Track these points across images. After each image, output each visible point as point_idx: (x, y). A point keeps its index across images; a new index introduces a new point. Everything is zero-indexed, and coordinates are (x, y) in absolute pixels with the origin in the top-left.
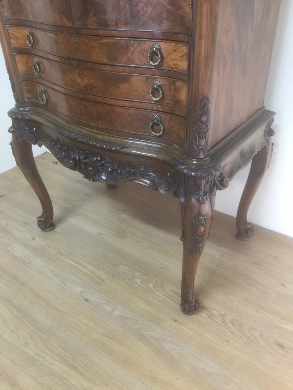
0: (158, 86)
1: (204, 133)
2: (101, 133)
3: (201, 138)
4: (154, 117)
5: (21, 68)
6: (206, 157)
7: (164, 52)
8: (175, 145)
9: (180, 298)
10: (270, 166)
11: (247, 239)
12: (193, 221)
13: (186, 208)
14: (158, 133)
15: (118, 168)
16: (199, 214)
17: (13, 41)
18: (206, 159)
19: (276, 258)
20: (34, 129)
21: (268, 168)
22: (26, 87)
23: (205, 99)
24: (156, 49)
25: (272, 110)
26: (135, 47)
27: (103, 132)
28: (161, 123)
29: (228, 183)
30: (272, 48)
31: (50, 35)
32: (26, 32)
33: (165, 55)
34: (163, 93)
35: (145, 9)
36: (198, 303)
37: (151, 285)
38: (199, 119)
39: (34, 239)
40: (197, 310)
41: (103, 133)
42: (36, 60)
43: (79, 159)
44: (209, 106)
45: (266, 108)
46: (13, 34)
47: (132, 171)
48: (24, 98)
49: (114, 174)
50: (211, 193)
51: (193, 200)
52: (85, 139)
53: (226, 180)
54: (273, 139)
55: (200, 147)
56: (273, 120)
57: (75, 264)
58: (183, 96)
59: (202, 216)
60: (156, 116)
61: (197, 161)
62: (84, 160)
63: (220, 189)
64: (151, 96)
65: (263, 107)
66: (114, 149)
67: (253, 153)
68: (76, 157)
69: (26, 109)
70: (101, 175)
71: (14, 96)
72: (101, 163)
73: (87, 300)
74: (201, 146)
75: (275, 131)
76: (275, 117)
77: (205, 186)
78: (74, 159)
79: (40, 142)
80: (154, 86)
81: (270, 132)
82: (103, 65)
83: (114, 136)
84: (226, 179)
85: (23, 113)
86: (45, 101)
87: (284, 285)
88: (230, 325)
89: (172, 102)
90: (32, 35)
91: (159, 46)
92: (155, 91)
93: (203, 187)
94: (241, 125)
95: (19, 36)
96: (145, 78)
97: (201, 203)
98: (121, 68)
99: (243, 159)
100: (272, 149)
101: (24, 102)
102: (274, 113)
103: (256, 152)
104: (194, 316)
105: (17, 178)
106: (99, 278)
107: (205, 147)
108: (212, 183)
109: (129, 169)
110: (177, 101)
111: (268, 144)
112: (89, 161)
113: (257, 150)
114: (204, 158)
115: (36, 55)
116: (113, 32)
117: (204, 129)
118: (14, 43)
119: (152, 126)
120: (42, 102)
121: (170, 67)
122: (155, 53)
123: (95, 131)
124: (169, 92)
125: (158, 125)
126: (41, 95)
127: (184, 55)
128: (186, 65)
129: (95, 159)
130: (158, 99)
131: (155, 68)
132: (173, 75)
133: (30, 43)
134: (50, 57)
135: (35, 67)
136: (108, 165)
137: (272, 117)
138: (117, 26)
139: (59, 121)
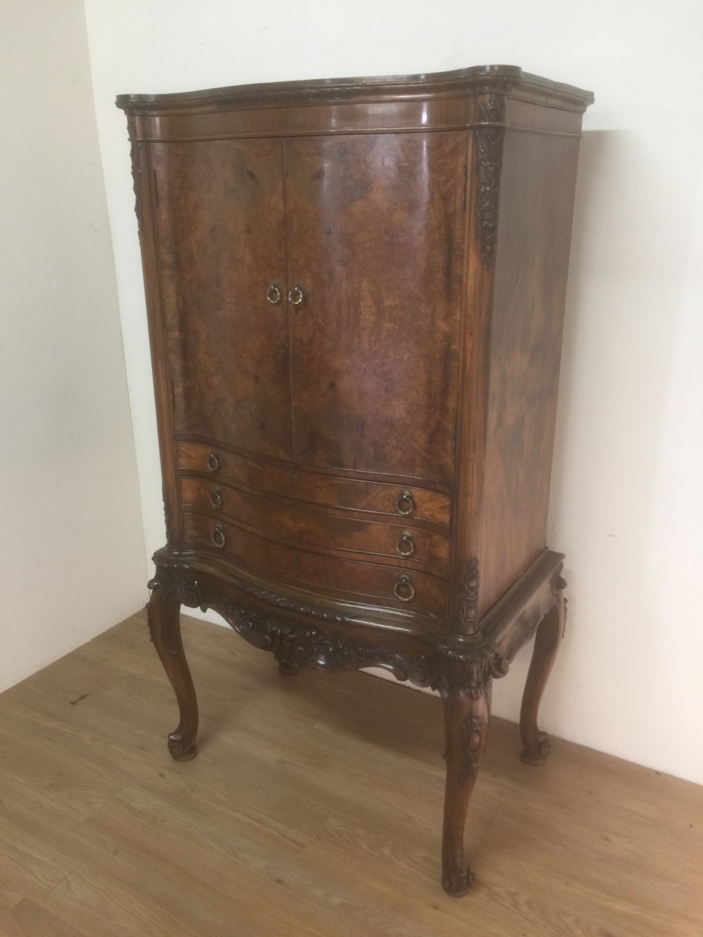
0: (408, 538)
1: (474, 602)
2: (317, 594)
3: (470, 608)
4: (401, 575)
5: (188, 494)
6: (477, 632)
7: (416, 500)
8: (431, 615)
9: (440, 871)
10: (565, 634)
11: (541, 762)
12: (464, 726)
13: (451, 706)
14: (406, 598)
15: (344, 647)
16: (472, 716)
17: (182, 461)
18: (477, 635)
19: (591, 793)
20: (194, 583)
21: (563, 637)
22: (190, 522)
23: (474, 560)
24: (407, 497)
25: (558, 551)
26: (377, 491)
28: (411, 583)
29: (507, 667)
30: (549, 472)
32: (207, 451)
33: (418, 504)
34: (415, 547)
35: (394, 452)
36: (472, 874)
37: (386, 851)
38: (465, 583)
39: (162, 776)
40: (470, 886)
41: (320, 595)
42: (218, 487)
43: (282, 633)
44: (479, 569)
45: (549, 549)
46: (184, 452)
47: (367, 651)
48: (184, 538)
49: (338, 656)
50: (485, 683)
51: (462, 694)
52: (293, 603)
53: (504, 664)
54: (565, 593)
55: (469, 620)
56: (562, 566)
57: (248, 820)
58: (443, 551)
59: (476, 717)
60: (403, 574)
61: (464, 638)
62: (290, 636)
63: (497, 677)
64: (398, 550)
65: (546, 548)
66: (339, 619)
67: (538, 620)
68: (276, 631)
69: (184, 553)
70: (318, 658)
71: (167, 533)
72: (317, 639)
73: (279, 881)
74: (470, 618)
75: (567, 581)
76: (564, 561)
77: (477, 673)
78: (272, 634)
79: (204, 604)
80: (403, 538)
81: (559, 584)
82: (331, 509)
84: (505, 661)
85: (180, 559)
86: (223, 544)
87: (607, 839)
88: (525, 908)
89: (426, 559)
90: (218, 456)
91: (411, 493)
92: (403, 545)
93: (475, 675)
94: (517, 580)
95: (193, 454)
96: (389, 527)
97: (473, 698)
98: (357, 514)
99: (525, 630)
100: (566, 609)
101: (183, 542)
102: (561, 556)
103: (542, 617)
104: (466, 898)
105: (104, 660)
106: (294, 841)
107: (475, 620)
108: (487, 669)
109: (362, 649)
110: (434, 558)
111: (558, 601)
112: (297, 636)
113: (544, 611)
114: (475, 634)
115: (219, 482)
116: (350, 473)
117: (474, 597)
118: (184, 463)
119: (398, 588)
120: (216, 544)
121: (425, 518)
122: (406, 501)
123: (308, 592)
124: (423, 546)
125: (407, 586)
126: (216, 534)
127: (444, 507)
128: (446, 518)
129: (308, 633)
130: (408, 554)
131: (405, 516)
132: (429, 528)
133: (211, 466)
134: (245, 488)
135: (214, 498)
136: (328, 642)
137: (560, 563)
138: (355, 467)
139: (244, 573)
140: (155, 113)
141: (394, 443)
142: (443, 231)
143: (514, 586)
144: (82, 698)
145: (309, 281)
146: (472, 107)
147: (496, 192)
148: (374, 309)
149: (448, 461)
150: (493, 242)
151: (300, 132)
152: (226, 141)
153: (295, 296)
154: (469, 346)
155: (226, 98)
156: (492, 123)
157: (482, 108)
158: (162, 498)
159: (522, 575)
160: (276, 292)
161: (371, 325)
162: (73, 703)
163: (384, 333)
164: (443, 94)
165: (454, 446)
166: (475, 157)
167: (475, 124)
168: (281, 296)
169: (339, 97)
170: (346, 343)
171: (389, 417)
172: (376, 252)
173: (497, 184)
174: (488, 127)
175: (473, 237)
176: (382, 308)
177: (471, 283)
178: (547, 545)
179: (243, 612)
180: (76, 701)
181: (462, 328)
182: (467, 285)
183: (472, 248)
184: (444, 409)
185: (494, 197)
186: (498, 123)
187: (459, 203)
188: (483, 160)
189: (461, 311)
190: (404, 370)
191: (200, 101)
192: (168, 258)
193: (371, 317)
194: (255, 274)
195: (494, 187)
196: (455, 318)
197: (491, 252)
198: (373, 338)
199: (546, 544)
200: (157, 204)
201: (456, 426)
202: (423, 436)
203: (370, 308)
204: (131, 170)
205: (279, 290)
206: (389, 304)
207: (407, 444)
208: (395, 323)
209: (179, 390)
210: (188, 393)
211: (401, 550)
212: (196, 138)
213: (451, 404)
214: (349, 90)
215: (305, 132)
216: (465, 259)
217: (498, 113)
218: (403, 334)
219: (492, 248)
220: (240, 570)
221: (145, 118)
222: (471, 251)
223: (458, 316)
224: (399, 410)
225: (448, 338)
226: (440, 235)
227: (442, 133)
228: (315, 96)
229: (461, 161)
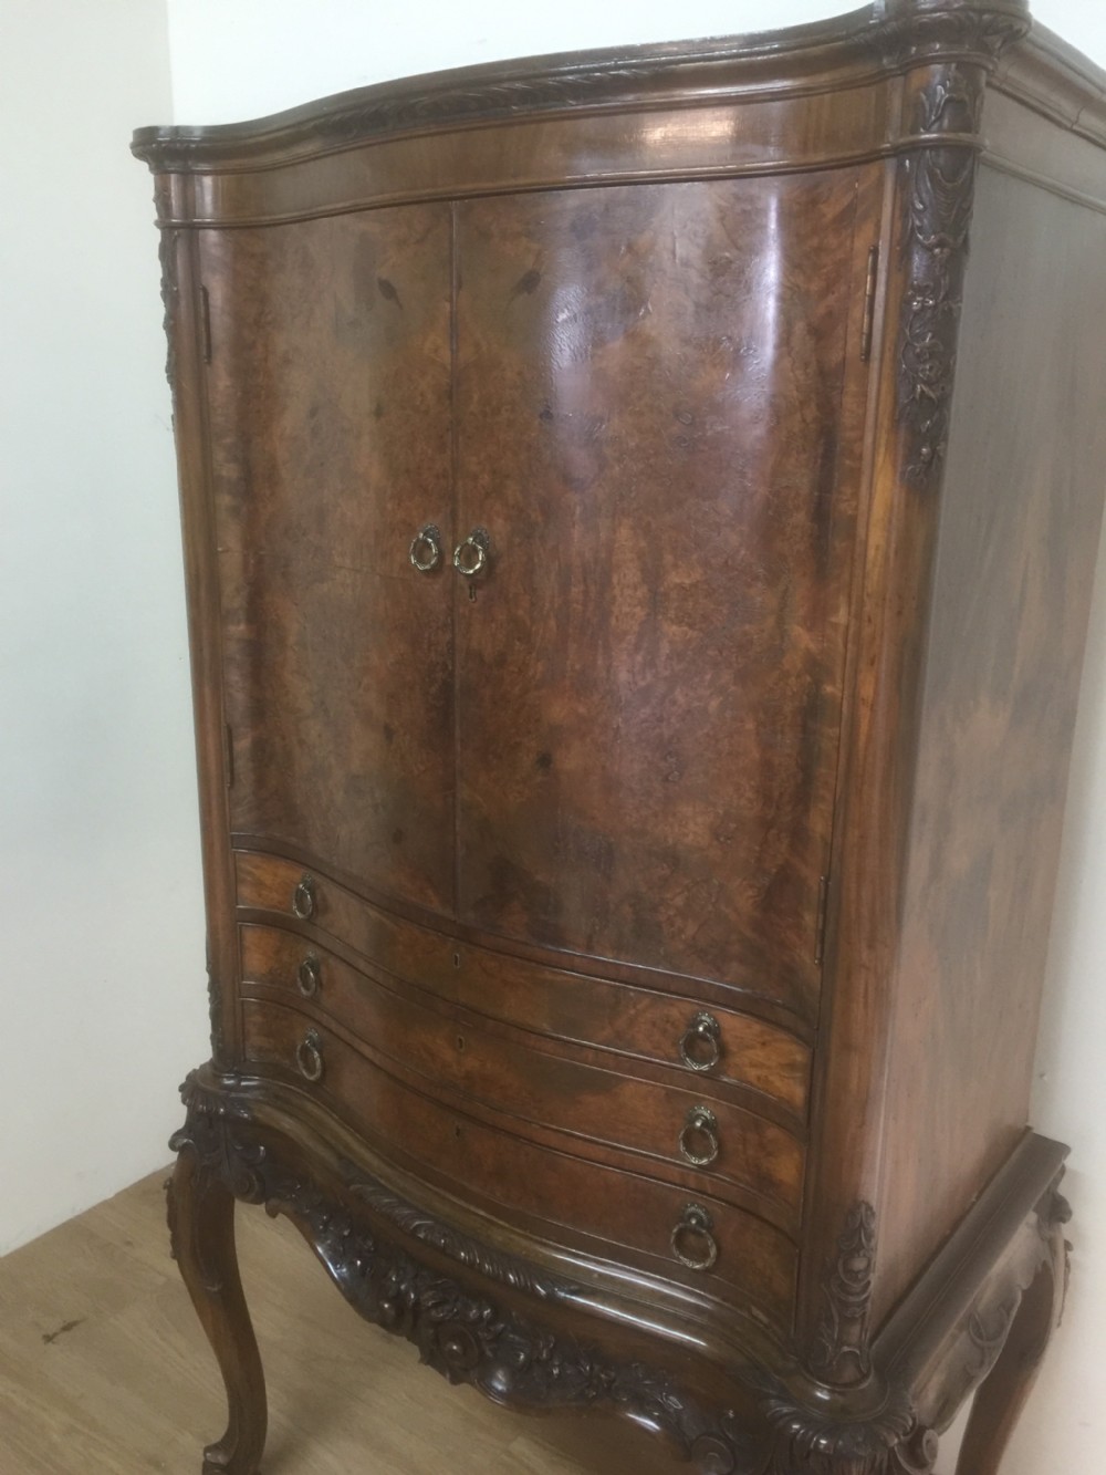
0: (706, 1123)
1: (858, 1307)
2: (501, 1223)
3: (849, 1322)
4: (687, 1207)
5: (256, 961)
6: (865, 1378)
7: (728, 1037)
8: (756, 1312)
10: (1062, 1319)
14: (698, 1262)
15: (551, 1358)
17: (245, 891)
18: (864, 1385)
20: (259, 1151)
21: (1059, 1325)
22: (258, 1019)
23: (863, 1209)
24: (705, 1028)
26: (639, 1007)
27: (508, 1222)
28: (709, 1229)
29: (934, 1451)
31: (373, 914)
32: (294, 876)
33: (733, 1049)
34: (720, 1147)
35: (679, 922)
38: (841, 1262)
41: (507, 1225)
42: (312, 953)
43: (417, 1303)
44: (873, 1226)
45: (1035, 1131)
46: (250, 873)
47: (603, 1376)
48: (244, 1049)
49: (535, 1374)
52: (445, 1236)
53: (928, 1441)
54: (1066, 1231)
55: (846, 1349)
56: (1062, 1172)
58: (787, 1169)
60: (693, 1205)
61: (831, 1392)
62: (433, 1313)
64: (683, 1149)
65: (1028, 1129)
66: (543, 1292)
67: (1009, 1312)
68: (407, 1293)
69: (243, 1083)
70: (492, 1376)
72: (492, 1328)
74: (849, 1345)
75: (1068, 1200)
76: (1068, 1160)
78: (398, 1300)
79: (274, 1202)
80: (693, 1122)
81: (1057, 1211)
82: (534, 1036)
83: (544, 1240)
84: (929, 1432)
85: (233, 1095)
86: (318, 1074)
89: (747, 1177)
90: (312, 889)
91: (715, 1021)
92: (692, 1140)
94: (963, 1218)
95: (268, 879)
96: (663, 1092)
98: (591, 1055)
99: (979, 1341)
100: (1067, 1265)
101: (242, 1059)
102: (1063, 1150)
103: (1018, 1301)
107: (860, 1348)
109: (591, 1368)
110: (765, 1181)
111: (1054, 1252)
112: (451, 1314)
113: (1023, 1282)
114: (859, 1382)
115: (314, 942)
116: (577, 960)
117: (858, 1294)
118: (248, 897)
119: (680, 1236)
120: (305, 1073)
121: (748, 1082)
122: (702, 1037)
123: (482, 1213)
124: (740, 1147)
125: (700, 1235)
126: (305, 1051)
127: (792, 1066)
128: (799, 1093)
129: (473, 1313)
130: (704, 1161)
131: (699, 1073)
132: (755, 1105)
133: (302, 910)
134: (362, 965)
135: (304, 975)
136: (517, 1338)
137: (1060, 1167)
138: (589, 948)
139: (355, 1146)
140: (204, 167)
141: (679, 901)
142: (811, 412)
143: (957, 1235)
144: (67, 1328)
145: (499, 523)
146: (896, 104)
147: (950, 309)
148: (642, 592)
149: (806, 958)
150: (937, 436)
151: (490, 185)
152: (340, 217)
153: (469, 559)
154: (867, 691)
155: (337, 117)
156: (945, 136)
157: (924, 97)
158: (205, 965)
159: (974, 1204)
160: (429, 545)
161: (636, 628)
162: (49, 1339)
163: (665, 648)
164: (824, 78)
165: (820, 927)
166: (898, 224)
167: (902, 140)
168: (441, 555)
169: (576, 98)
170: (578, 667)
171: (670, 841)
172: (652, 461)
173: (954, 292)
174: (934, 146)
175: (885, 422)
176: (662, 589)
177: (877, 537)
178: (1029, 1124)
179: (346, 1233)
180: (55, 1334)
181: (850, 646)
182: (866, 543)
183: (882, 450)
184: (799, 835)
185: (945, 324)
186: (963, 136)
187: (854, 345)
188: (920, 229)
189: (850, 606)
190: (708, 735)
191: (287, 131)
192: (229, 471)
193: (638, 609)
194: (389, 506)
195: (944, 299)
196: (833, 619)
197: (930, 463)
198: (639, 658)
199: (1027, 1120)
200: (209, 356)
201: (828, 879)
202: (750, 893)
203: (636, 589)
204: (160, 289)
205: (437, 542)
206: (678, 581)
207: (710, 908)
208: (691, 626)
209: (243, 744)
210: (261, 752)
211: (692, 1152)
212: (283, 216)
213: (818, 825)
214: (600, 79)
215: (504, 183)
216: (865, 480)
217: (963, 110)
218: (710, 653)
219: (934, 452)
220: (349, 1139)
221: (187, 177)
222: (880, 459)
223: (842, 616)
224: (692, 827)
225: (816, 668)
226: (804, 421)
227: (819, 174)
228: (525, 97)
229: (861, 243)
